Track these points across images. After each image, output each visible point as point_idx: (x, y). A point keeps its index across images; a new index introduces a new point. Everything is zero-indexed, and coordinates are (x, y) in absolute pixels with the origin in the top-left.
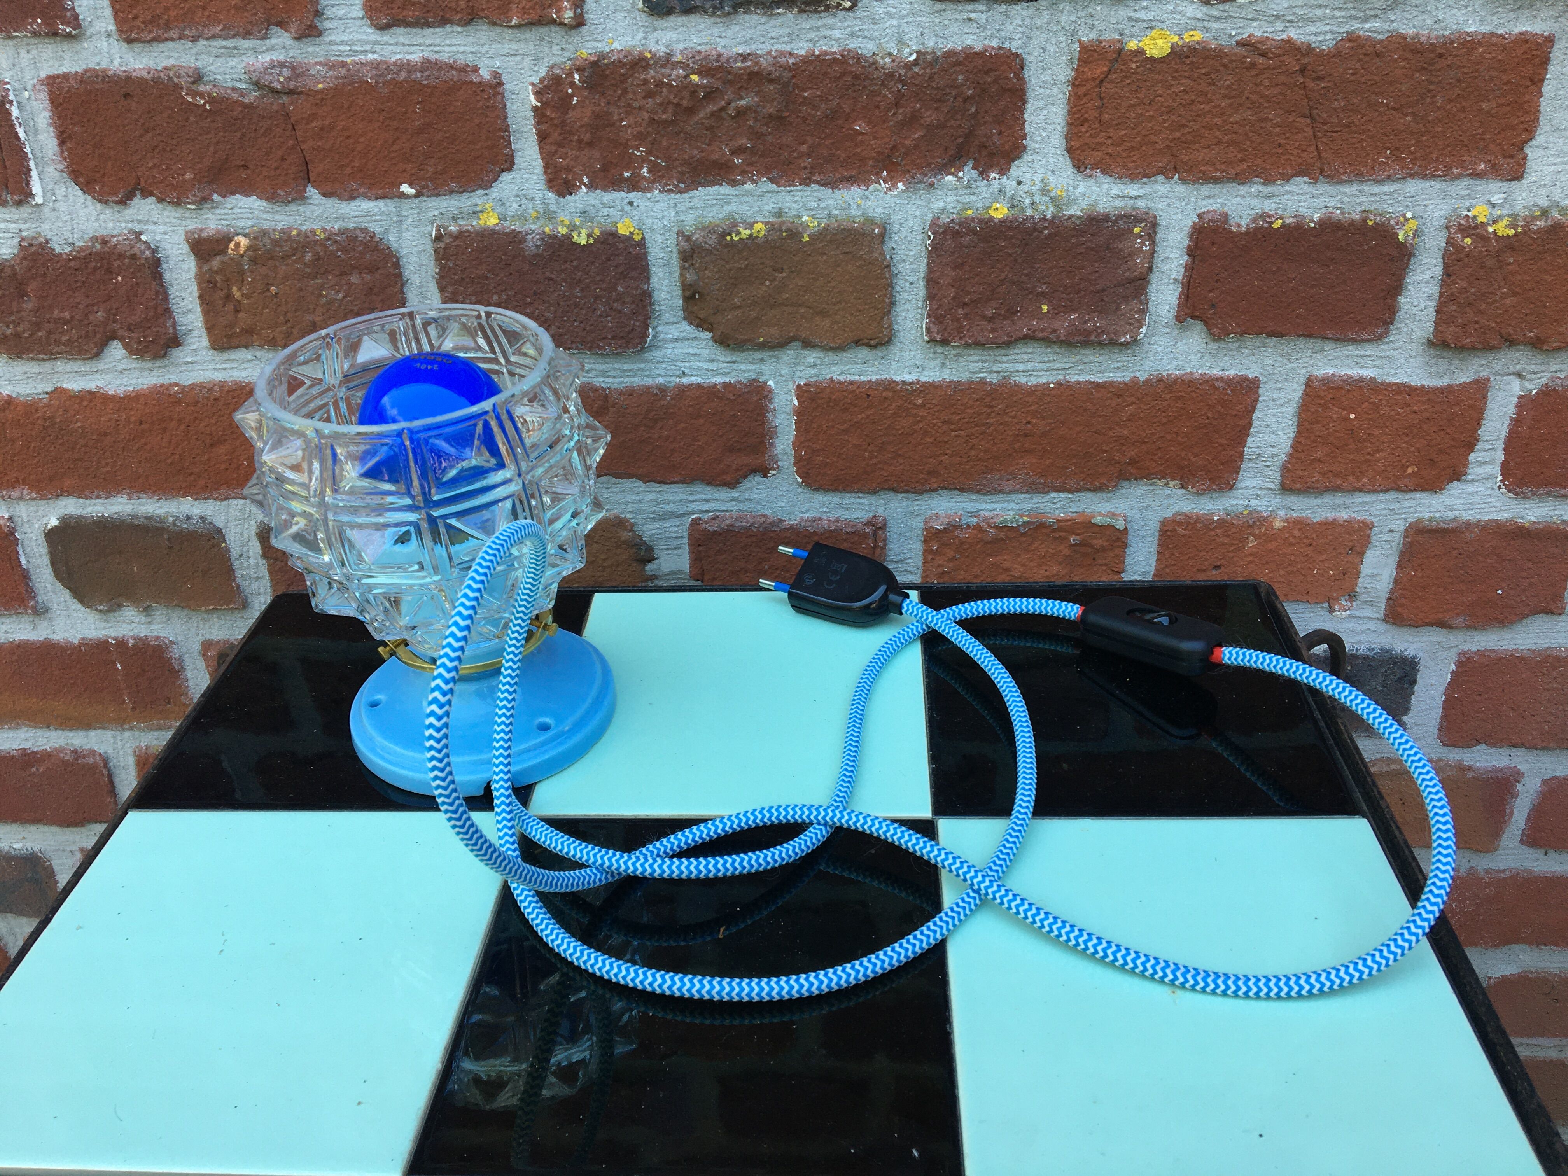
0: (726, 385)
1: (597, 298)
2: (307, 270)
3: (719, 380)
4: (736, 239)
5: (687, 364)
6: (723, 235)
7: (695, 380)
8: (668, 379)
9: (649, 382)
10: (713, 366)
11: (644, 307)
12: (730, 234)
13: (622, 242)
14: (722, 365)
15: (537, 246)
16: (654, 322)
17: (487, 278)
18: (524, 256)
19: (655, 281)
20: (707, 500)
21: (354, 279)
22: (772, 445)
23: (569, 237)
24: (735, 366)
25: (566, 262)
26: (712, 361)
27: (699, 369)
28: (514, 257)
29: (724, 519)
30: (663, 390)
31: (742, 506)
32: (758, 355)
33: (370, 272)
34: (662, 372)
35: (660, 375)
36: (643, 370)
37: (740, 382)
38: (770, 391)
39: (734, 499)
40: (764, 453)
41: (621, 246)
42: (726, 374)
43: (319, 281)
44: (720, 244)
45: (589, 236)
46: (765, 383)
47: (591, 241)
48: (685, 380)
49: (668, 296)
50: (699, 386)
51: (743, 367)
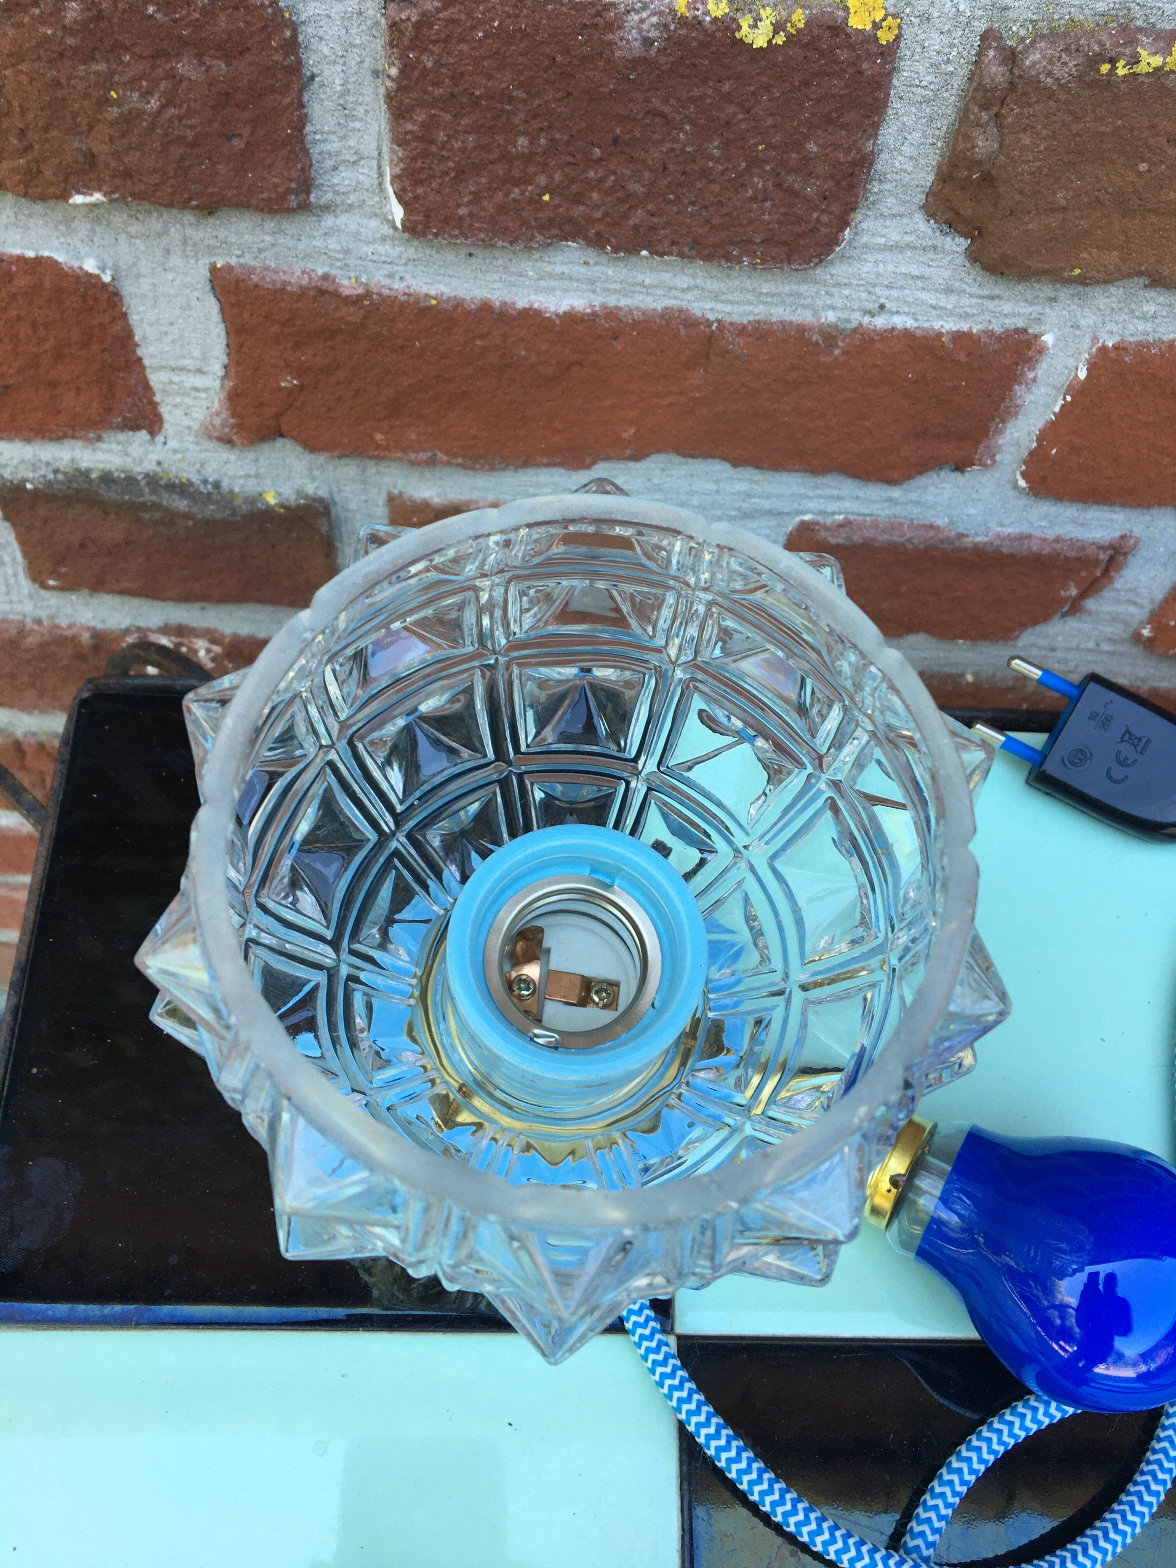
0: (959, 337)
1: (754, 162)
2: (70, 41)
3: (949, 325)
4: (1121, 71)
5: (895, 293)
6: (1094, 61)
7: (901, 322)
8: (845, 315)
9: (803, 316)
10: (948, 302)
11: (852, 187)
12: (1113, 61)
13: (852, 47)
14: (966, 301)
15: (647, 42)
16: (858, 216)
17: (511, 99)
18: (609, 61)
19: (889, 133)
20: (839, 498)
21: (184, 67)
22: (999, 432)
23: (728, 25)
24: (991, 305)
25: (704, 81)
26: (949, 291)
27: (917, 303)
28: (585, 59)
29: (861, 526)
30: (830, 335)
31: (898, 510)
32: (1047, 290)
33: (227, 57)
34: (838, 302)
35: (833, 308)
36: (799, 295)
37: (990, 334)
38: (1042, 350)
39: (890, 500)
40: (976, 443)
41: (843, 55)
42: (967, 316)
43: (100, 67)
44: (1080, 78)
45: (777, 28)
46: (1037, 337)
47: (780, 39)
48: (880, 322)
49: (909, 167)
50: (907, 334)
51: (1007, 308)
